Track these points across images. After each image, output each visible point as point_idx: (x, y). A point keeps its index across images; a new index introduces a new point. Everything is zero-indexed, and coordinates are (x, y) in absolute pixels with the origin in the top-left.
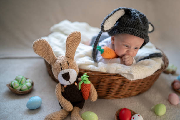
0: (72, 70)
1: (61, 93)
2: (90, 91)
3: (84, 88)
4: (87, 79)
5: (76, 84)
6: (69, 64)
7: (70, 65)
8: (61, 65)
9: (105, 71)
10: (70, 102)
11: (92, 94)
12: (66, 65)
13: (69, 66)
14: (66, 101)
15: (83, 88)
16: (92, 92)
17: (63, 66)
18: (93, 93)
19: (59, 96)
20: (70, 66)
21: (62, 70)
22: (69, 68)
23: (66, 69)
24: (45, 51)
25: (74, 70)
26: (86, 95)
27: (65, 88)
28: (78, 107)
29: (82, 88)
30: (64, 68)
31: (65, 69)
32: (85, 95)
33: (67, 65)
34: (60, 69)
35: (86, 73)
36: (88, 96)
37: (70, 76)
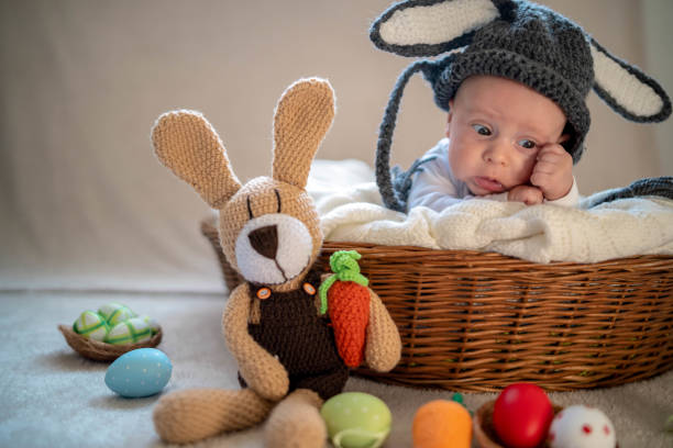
0: (291, 218)
3: (340, 302)
4: (356, 268)
5: (309, 289)
6: (279, 198)
7: (283, 200)
8: (248, 201)
10: (277, 357)
11: (377, 334)
12: (270, 200)
13: (279, 204)
14: (263, 352)
15: (336, 301)
16: (376, 329)
17: (256, 202)
18: (380, 331)
19: (234, 330)
20: (284, 206)
21: (251, 216)
22: (279, 211)
23: (266, 216)
24: (199, 160)
25: (301, 223)
26: (351, 339)
27: (262, 301)
29: (332, 302)
30: (260, 210)
31: (264, 214)
32: (344, 339)
33: (274, 200)
34: (246, 216)
35: (353, 252)
36: (360, 342)
37: (281, 240)
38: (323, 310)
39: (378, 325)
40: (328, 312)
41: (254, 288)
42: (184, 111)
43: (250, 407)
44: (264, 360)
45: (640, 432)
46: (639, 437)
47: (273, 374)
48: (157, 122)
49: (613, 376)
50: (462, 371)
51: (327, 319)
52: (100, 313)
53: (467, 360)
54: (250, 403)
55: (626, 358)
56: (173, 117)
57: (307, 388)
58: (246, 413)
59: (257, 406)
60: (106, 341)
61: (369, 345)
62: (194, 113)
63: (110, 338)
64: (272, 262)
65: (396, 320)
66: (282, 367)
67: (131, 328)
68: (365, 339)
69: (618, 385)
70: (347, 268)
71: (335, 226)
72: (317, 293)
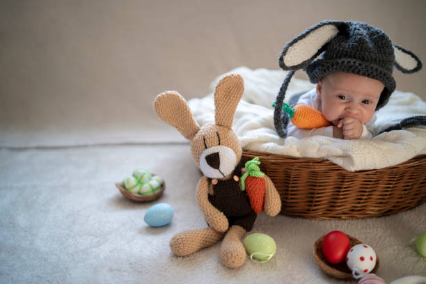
0: (225, 147)
1: (206, 196)
2: (265, 194)
5: (236, 178)
6: (219, 138)
7: (221, 138)
8: (204, 140)
9: (297, 155)
10: (223, 213)
12: (214, 139)
13: (219, 140)
14: (216, 210)
17: (208, 140)
18: (271, 198)
20: (221, 141)
21: (206, 147)
22: (219, 144)
26: (257, 202)
27: (214, 185)
28: (241, 226)
30: (210, 145)
31: (212, 146)
32: (254, 202)
33: (216, 138)
34: (204, 147)
35: (257, 158)
36: (261, 203)
37: (221, 160)
38: (243, 188)
39: (270, 194)
40: (245, 189)
41: (210, 180)
42: (169, 92)
43: (213, 237)
44: (217, 215)
45: (396, 247)
46: (394, 250)
47: (222, 221)
48: (156, 99)
49: (390, 211)
50: (313, 210)
51: (245, 192)
52: (134, 175)
53: (316, 205)
54: (212, 235)
55: (398, 202)
56: (164, 96)
57: (237, 225)
58: (210, 240)
59: (215, 236)
60: (139, 193)
61: (266, 205)
62: (174, 92)
63: (142, 192)
64: (217, 171)
65: (278, 191)
66: (225, 217)
67: (151, 186)
68: (264, 202)
69: (393, 214)
70: (254, 170)
71: (247, 143)
72: (240, 180)
